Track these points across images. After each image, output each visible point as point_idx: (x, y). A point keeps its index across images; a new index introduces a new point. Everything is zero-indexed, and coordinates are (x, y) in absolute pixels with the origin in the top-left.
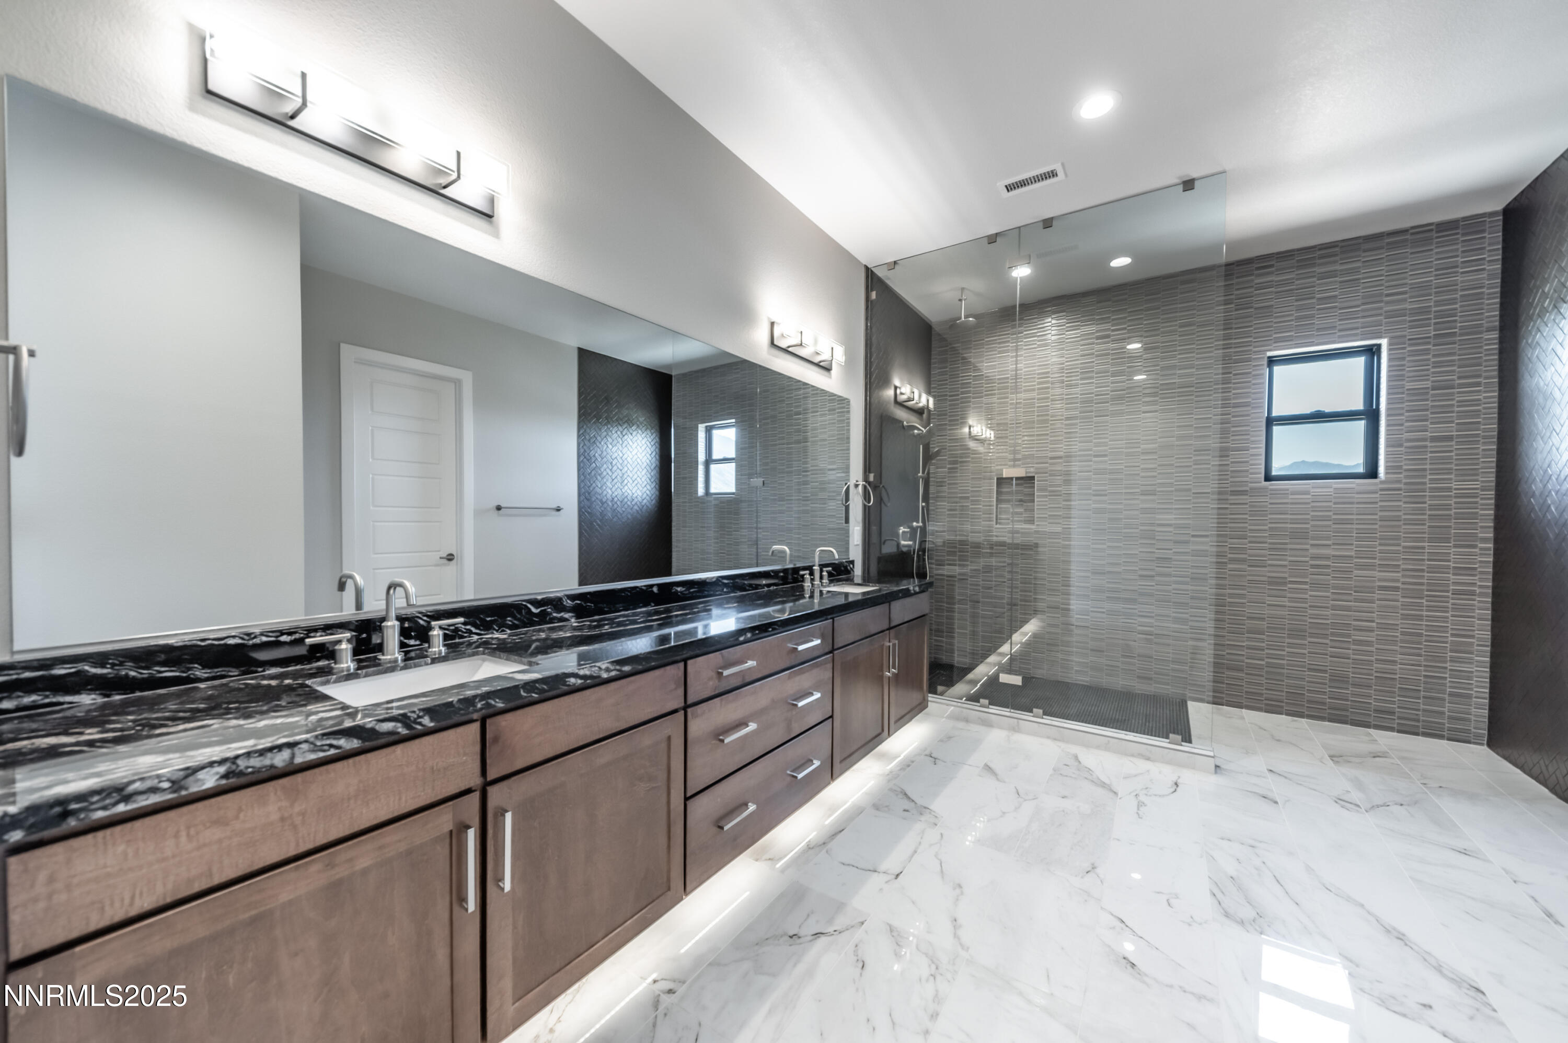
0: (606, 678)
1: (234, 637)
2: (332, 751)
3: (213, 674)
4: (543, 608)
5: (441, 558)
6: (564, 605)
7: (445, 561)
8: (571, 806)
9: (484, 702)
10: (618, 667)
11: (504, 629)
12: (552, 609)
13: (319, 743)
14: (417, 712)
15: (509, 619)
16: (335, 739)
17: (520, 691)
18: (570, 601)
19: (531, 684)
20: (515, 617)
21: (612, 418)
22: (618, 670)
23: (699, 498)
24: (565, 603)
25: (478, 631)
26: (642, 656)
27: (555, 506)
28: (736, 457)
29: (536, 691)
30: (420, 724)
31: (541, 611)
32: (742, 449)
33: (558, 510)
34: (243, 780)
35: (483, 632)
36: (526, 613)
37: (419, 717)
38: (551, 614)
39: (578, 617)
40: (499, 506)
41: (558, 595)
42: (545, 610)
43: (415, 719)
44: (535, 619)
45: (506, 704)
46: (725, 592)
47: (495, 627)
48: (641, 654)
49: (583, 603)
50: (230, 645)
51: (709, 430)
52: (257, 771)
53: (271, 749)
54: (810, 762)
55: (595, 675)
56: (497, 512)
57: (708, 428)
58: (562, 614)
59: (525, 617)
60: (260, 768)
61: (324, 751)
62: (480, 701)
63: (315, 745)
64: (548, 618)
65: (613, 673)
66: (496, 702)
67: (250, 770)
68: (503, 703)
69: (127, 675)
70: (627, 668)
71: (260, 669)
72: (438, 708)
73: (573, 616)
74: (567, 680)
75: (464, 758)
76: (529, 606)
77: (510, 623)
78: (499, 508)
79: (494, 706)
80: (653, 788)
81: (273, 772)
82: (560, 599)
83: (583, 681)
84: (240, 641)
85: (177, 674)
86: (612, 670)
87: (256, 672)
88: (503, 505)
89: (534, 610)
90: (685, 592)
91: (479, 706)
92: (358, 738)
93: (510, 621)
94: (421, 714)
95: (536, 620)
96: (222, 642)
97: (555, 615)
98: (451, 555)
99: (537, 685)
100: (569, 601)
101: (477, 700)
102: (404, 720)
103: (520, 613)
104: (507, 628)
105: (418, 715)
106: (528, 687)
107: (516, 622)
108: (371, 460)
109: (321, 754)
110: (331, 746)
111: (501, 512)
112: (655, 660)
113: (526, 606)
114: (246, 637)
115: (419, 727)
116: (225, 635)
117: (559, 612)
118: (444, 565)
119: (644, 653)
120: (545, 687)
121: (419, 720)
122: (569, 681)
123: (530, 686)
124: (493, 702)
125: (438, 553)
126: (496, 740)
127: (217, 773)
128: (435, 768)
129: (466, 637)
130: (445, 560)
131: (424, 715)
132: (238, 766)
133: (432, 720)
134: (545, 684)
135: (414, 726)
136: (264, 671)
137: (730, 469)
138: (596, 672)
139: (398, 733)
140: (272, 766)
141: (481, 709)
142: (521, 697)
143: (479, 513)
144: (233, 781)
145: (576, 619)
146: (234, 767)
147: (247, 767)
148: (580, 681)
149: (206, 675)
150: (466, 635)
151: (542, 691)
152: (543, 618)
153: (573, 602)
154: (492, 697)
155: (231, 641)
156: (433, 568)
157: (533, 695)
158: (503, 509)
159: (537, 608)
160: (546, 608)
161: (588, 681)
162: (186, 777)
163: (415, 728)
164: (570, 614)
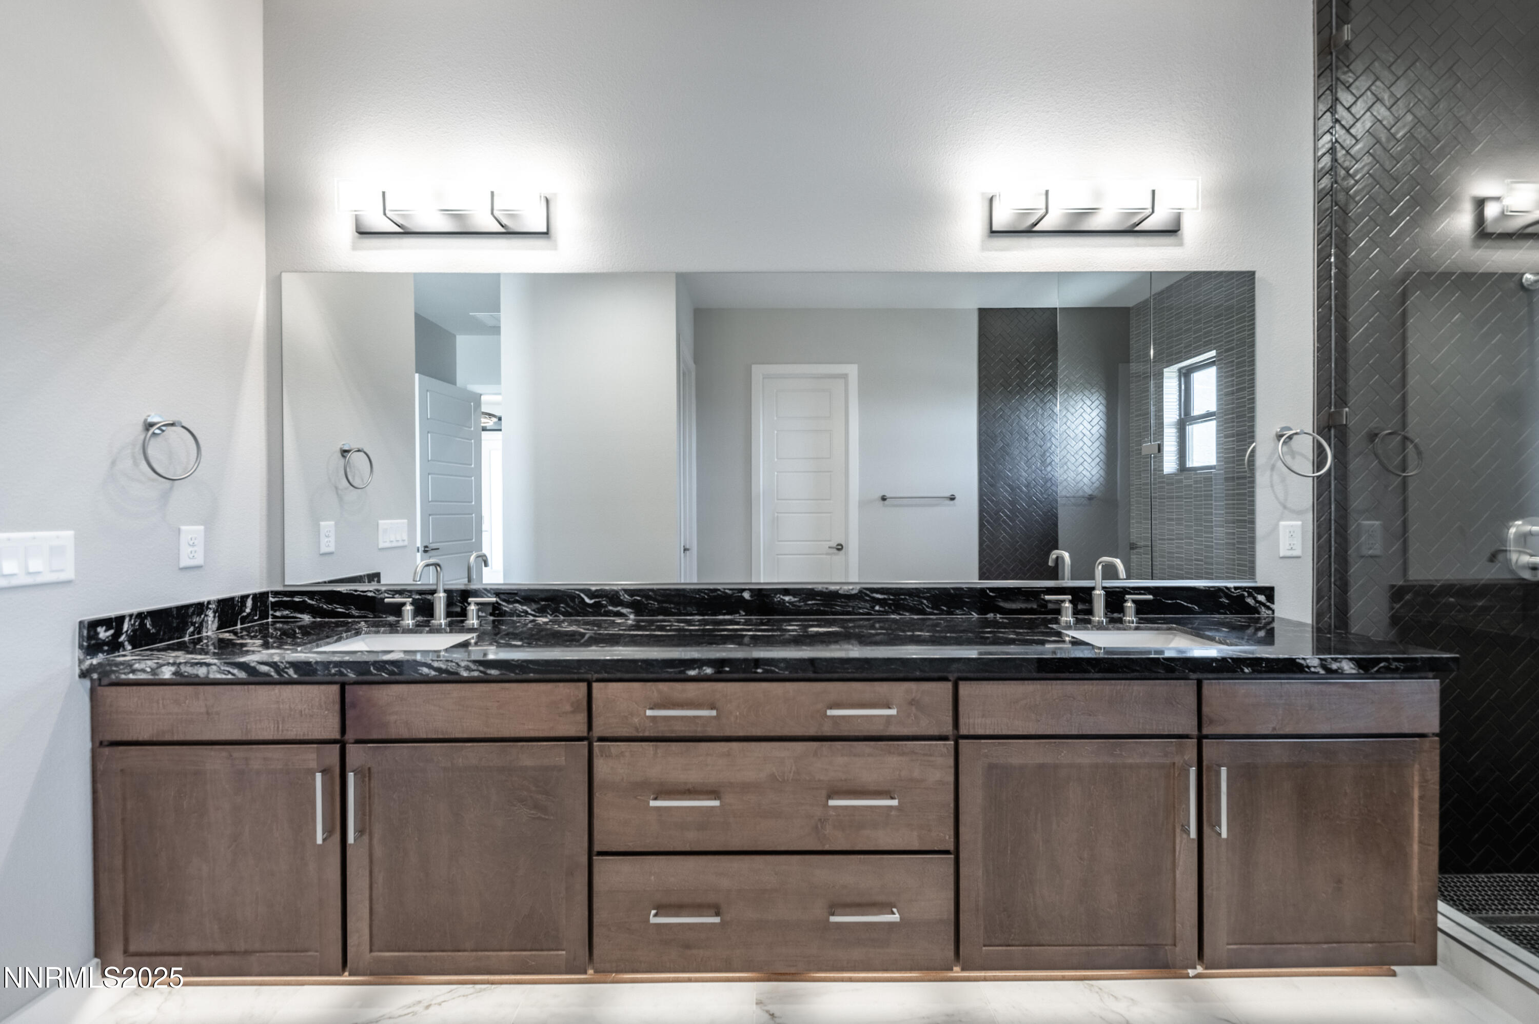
0: (466, 677)
1: (371, 591)
2: (230, 676)
3: (360, 614)
4: (597, 600)
5: (830, 548)
6: (621, 600)
7: (835, 551)
8: (432, 795)
9: (337, 669)
10: (481, 668)
11: (558, 614)
12: (607, 602)
13: (222, 668)
14: (285, 664)
15: (562, 605)
16: (231, 668)
17: (370, 668)
18: (628, 595)
19: (381, 664)
20: (568, 605)
21: (1026, 385)
22: (481, 672)
23: (1164, 476)
24: (622, 598)
25: (533, 613)
26: (513, 663)
27: (948, 494)
28: (1218, 409)
29: (386, 671)
30: (287, 673)
31: (595, 602)
32: (1227, 394)
33: (952, 498)
34: (184, 680)
35: (537, 614)
36: (579, 602)
37: (286, 668)
38: (606, 606)
39: (638, 613)
40: (884, 496)
41: (615, 588)
42: (600, 602)
43: (283, 669)
44: (588, 609)
45: (357, 676)
46: (877, 611)
47: (549, 611)
48: (513, 660)
49: (643, 600)
50: (369, 596)
51: (1185, 375)
52: (190, 676)
53: (197, 664)
54: (886, 907)
55: (451, 670)
56: (882, 502)
57: (1184, 371)
58: (619, 608)
59: (578, 606)
60: (191, 674)
61: (225, 674)
62: (334, 667)
63: (220, 669)
64: (603, 610)
65: (476, 674)
66: (348, 672)
67: (186, 674)
68: (355, 675)
69: (322, 606)
70: (494, 672)
71: (384, 616)
72: (299, 664)
73: (632, 612)
74: (419, 668)
75: (326, 712)
76: (582, 595)
77: (563, 610)
78: (884, 499)
79: (346, 675)
80: (539, 818)
81: (197, 680)
82: (617, 592)
83: (437, 674)
84: (373, 595)
85: (344, 611)
86: (473, 670)
87: (382, 617)
88: (888, 495)
89: (587, 600)
90: (798, 604)
91: (333, 671)
92: (246, 672)
93: (563, 607)
94: (287, 666)
95: (590, 610)
96: (365, 594)
97: (610, 608)
98: (841, 545)
99: (387, 666)
100: (626, 596)
101: (331, 666)
102: (275, 667)
103: (573, 601)
104: (560, 614)
105: (285, 666)
106: (377, 665)
107: (569, 609)
108: (776, 460)
109: (224, 676)
110: (229, 672)
111: (886, 502)
112: (534, 671)
113: (579, 595)
114: (377, 592)
115: (286, 675)
116: (366, 589)
117: (616, 606)
118: (834, 554)
119: (518, 660)
120: (396, 670)
121: (286, 670)
122: (422, 671)
123: (379, 665)
124: (345, 672)
125: (828, 543)
126: (354, 706)
127: (171, 671)
128: (303, 713)
129: (522, 616)
130: (835, 549)
131: (290, 667)
132: (180, 670)
133: (296, 673)
134: (395, 667)
135: (282, 673)
136: (386, 618)
137: (1210, 428)
138: (454, 668)
139: (271, 676)
140: (197, 676)
141: (335, 675)
142: (371, 674)
143: (863, 504)
144: (178, 679)
145: (635, 616)
146: (179, 669)
147: (185, 672)
148: (433, 673)
149: (357, 614)
150: (523, 614)
151: (391, 673)
152: (597, 609)
153: (632, 597)
154: (344, 666)
155: (370, 594)
156: (824, 556)
157: (383, 674)
158: (888, 500)
159: (591, 598)
160: (600, 599)
161: (444, 675)
162: (158, 668)
163: (283, 676)
164: (629, 610)
